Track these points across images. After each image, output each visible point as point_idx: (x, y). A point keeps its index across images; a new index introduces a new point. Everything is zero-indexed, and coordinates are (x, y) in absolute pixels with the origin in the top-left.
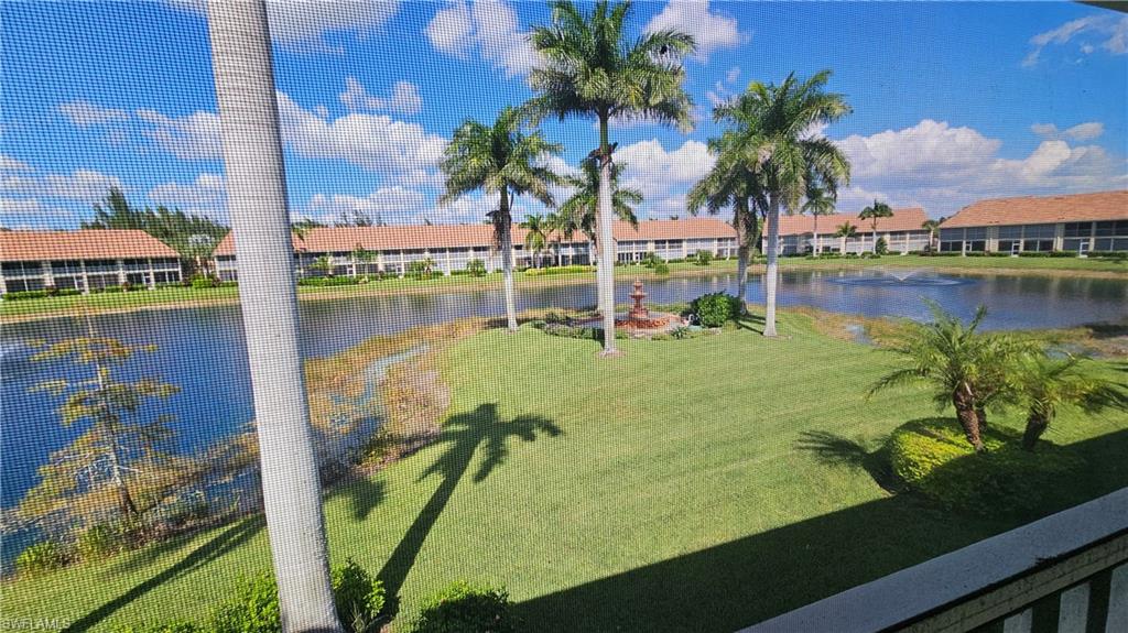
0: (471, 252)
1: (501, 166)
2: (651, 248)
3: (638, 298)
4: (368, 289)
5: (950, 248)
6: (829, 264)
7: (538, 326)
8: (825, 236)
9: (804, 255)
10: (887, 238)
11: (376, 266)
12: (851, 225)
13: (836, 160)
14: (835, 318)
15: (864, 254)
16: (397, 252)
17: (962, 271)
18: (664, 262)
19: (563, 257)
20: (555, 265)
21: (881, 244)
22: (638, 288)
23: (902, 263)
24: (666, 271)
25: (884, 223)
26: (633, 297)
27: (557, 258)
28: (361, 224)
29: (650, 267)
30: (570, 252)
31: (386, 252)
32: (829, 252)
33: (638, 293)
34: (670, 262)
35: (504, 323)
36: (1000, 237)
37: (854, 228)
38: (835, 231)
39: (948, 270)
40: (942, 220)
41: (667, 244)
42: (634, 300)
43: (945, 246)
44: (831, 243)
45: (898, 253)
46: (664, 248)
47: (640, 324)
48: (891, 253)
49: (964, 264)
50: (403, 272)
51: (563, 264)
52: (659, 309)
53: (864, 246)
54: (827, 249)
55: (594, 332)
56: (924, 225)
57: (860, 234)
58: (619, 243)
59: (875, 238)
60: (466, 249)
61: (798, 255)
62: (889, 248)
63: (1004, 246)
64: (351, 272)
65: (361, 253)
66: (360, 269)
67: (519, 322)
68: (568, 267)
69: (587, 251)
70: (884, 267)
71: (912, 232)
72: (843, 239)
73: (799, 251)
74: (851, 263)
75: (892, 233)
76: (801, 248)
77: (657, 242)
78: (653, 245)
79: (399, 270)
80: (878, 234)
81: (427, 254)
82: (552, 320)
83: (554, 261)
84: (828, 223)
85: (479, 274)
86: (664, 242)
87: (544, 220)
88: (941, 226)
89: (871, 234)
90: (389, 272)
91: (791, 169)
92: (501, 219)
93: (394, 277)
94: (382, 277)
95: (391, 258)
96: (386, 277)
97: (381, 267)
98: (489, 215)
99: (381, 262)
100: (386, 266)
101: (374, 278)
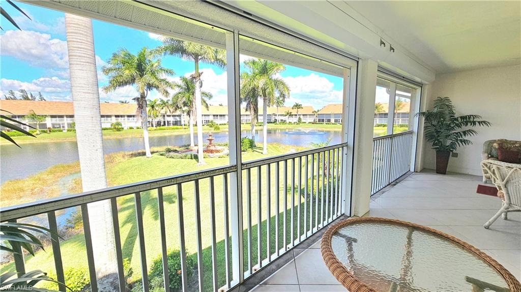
0: (114, 118)
1: (142, 76)
2: (211, 118)
3: (210, 140)
4: (41, 139)
5: (321, 121)
6: (283, 127)
7: (162, 155)
8: (281, 115)
9: (274, 123)
10: (302, 117)
11: (45, 124)
12: (290, 112)
13: (285, 88)
14: (287, 147)
15: (294, 123)
16: (61, 116)
17: (325, 129)
18: (217, 125)
19: (168, 121)
20: (163, 126)
21: (300, 119)
22: (210, 135)
23: (307, 126)
24: (219, 129)
25: (301, 112)
26: (208, 140)
27: (164, 122)
28: (26, 98)
29: (211, 127)
30: (171, 119)
31: (53, 117)
32: (283, 122)
33: (210, 138)
34: (220, 125)
35: (144, 154)
36: (335, 117)
37: (291, 113)
38: (284, 114)
39: (320, 129)
40: (318, 111)
41: (219, 116)
42: (209, 141)
43: (319, 121)
44: (283, 118)
45: (305, 123)
46: (217, 118)
47: (212, 152)
48: (303, 123)
49: (324, 127)
51: (168, 125)
52: (219, 145)
53: (295, 119)
54: (282, 120)
55: (192, 156)
56: (313, 112)
57: (293, 115)
59: (298, 117)
60: (109, 116)
61: (272, 123)
62: (303, 121)
63: (336, 121)
65: (34, 116)
67: (152, 153)
68: (170, 127)
69: (180, 119)
70: (301, 128)
71: (310, 115)
72: (287, 116)
73: (272, 121)
74: (290, 126)
75: (303, 115)
76: (273, 120)
77: (214, 115)
78: (212, 116)
79: (63, 127)
80: (299, 115)
82: (169, 151)
83: (162, 124)
84: (282, 110)
85: (119, 130)
86: (217, 116)
87: (158, 102)
88: (318, 113)
89: (296, 115)
90: (56, 129)
91: (271, 90)
92: (141, 101)
93: (60, 131)
94: (50, 131)
95: (57, 121)
96: (54, 131)
97: (49, 125)
98: (134, 99)
99: (49, 122)
100: (53, 125)
101: (44, 132)
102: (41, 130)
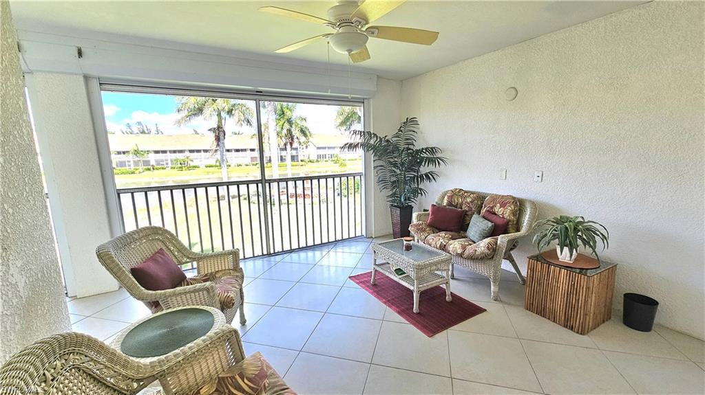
11: (149, 161)
16: (165, 152)
31: (157, 152)
50: (170, 165)
58: (318, 148)
64: (129, 166)
65: (136, 152)
66: (136, 163)
79: (167, 164)
81: (187, 154)
90: (159, 166)
92: (219, 133)
93: (163, 168)
94: (154, 169)
95: (161, 156)
96: (157, 169)
97: (153, 162)
98: (210, 130)
99: (152, 158)
100: (156, 161)
101: (149, 169)
102: (145, 167)
